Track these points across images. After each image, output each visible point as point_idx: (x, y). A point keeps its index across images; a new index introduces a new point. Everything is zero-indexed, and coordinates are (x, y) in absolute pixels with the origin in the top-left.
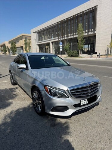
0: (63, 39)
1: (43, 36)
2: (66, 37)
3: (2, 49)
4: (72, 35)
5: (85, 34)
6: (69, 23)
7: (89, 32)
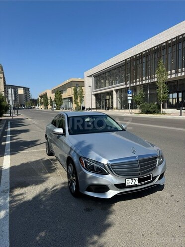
0: (134, 84)
1: (102, 81)
2: (139, 81)
3: (42, 101)
4: (149, 79)
5: (171, 76)
6: (144, 59)
7: (177, 72)
